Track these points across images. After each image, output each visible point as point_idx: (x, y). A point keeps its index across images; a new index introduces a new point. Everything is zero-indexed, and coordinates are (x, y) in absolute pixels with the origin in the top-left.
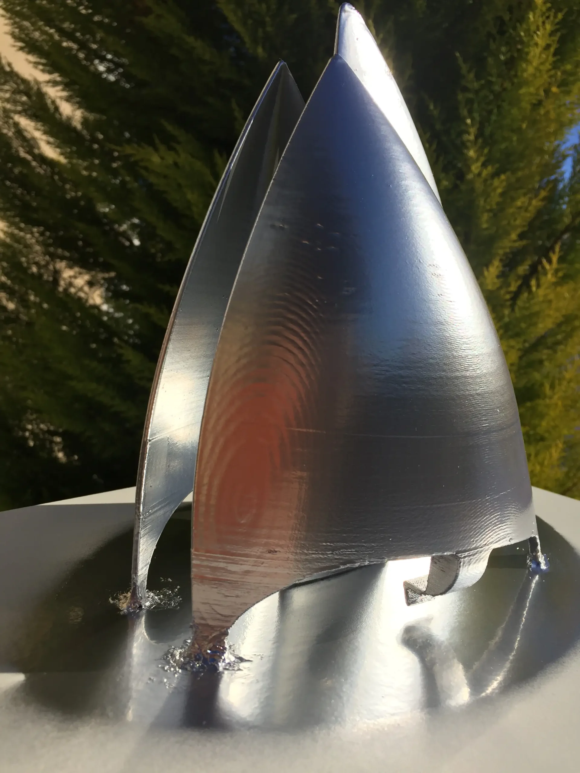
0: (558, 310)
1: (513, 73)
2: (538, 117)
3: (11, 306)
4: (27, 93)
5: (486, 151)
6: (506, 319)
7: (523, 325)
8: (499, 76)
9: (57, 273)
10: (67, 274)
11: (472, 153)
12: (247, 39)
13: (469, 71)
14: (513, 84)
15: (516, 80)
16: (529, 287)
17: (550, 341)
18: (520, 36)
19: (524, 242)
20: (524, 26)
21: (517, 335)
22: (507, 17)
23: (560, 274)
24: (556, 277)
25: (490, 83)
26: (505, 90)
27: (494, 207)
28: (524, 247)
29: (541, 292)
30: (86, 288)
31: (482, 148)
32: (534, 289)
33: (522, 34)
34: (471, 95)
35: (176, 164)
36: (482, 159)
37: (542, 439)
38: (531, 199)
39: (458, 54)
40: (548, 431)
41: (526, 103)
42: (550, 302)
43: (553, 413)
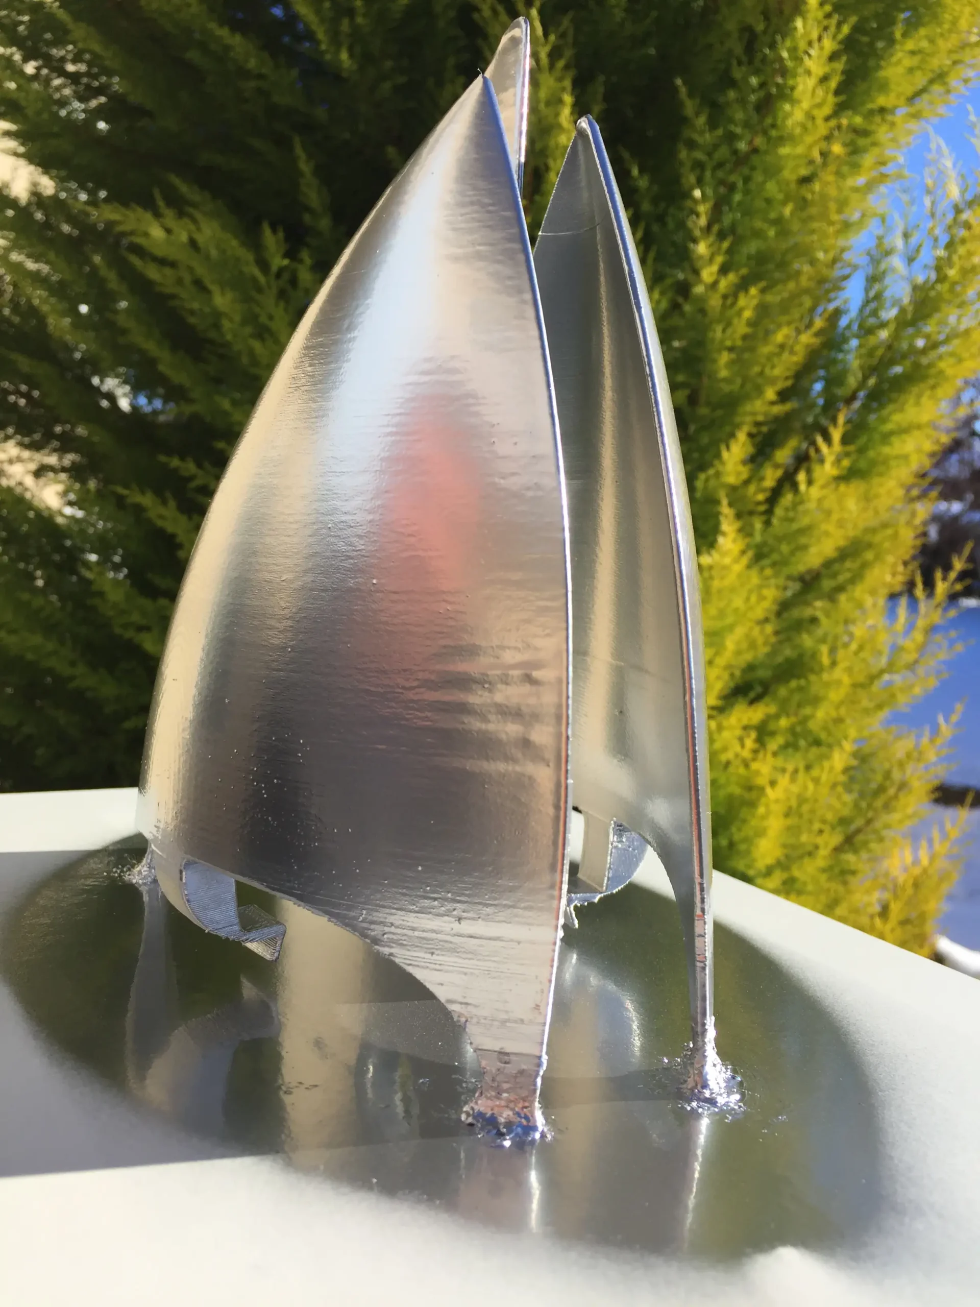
0: (841, 525)
1: (769, 121)
2: (809, 196)
6: (758, 538)
8: (747, 125)
11: (702, 249)
12: (321, 35)
13: (698, 112)
14: (769, 139)
15: (774, 133)
16: (795, 486)
17: (827, 584)
18: (781, 59)
20: (788, 43)
22: (760, 27)
23: (846, 463)
24: (838, 467)
25: (732, 136)
26: (755, 151)
28: (789, 415)
31: (721, 236)
32: (803, 487)
33: (785, 54)
34: (699, 155)
35: (193, 243)
36: (719, 259)
37: (817, 743)
40: (826, 728)
41: (790, 174)
42: (828, 513)
43: (835, 696)
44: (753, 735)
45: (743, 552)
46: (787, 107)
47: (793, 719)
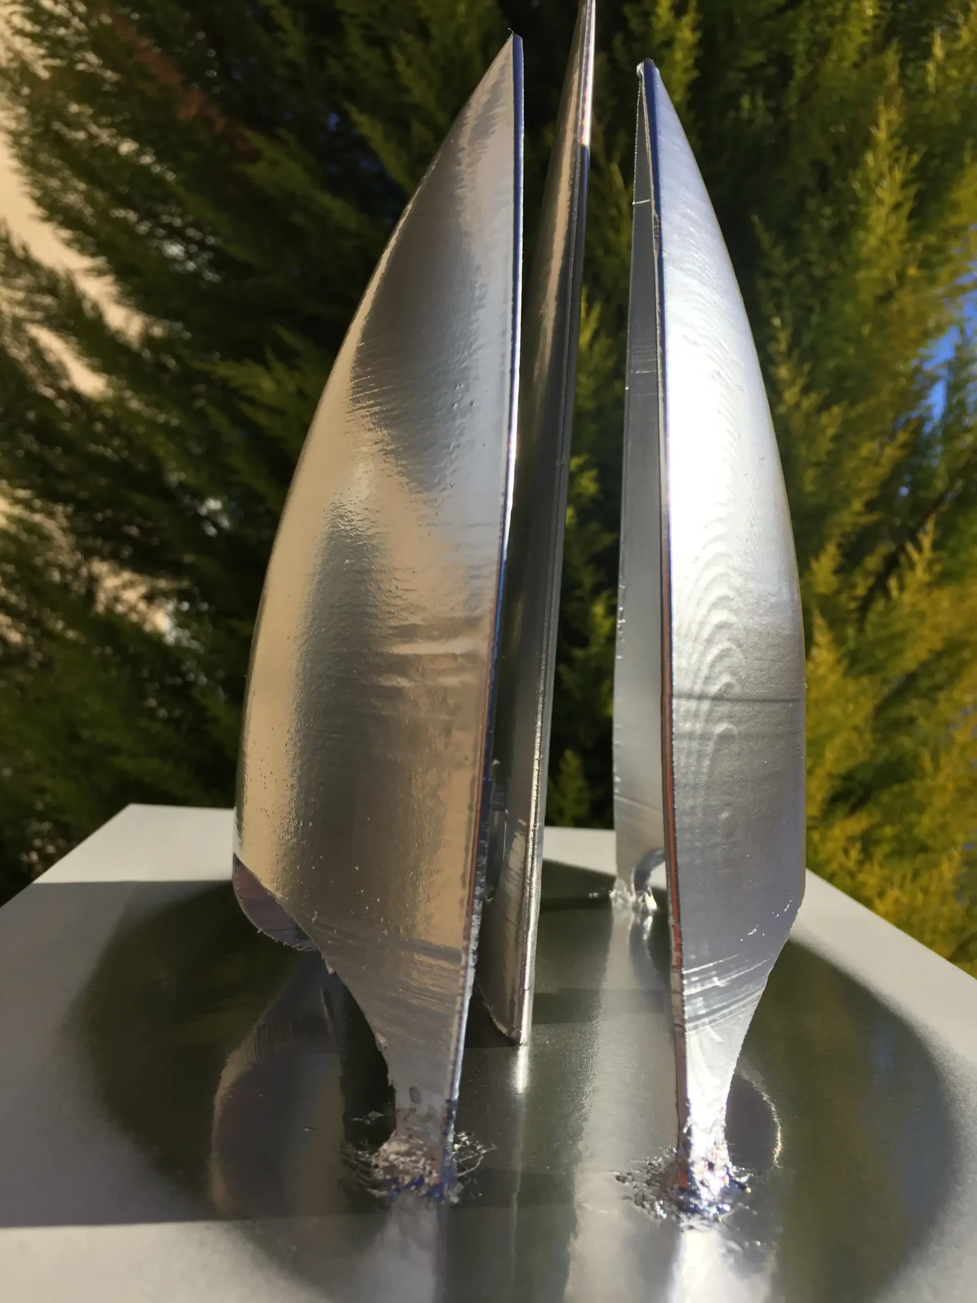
0: (936, 628)
1: (843, 247)
2: (887, 316)
3: (15, 637)
4: (52, 290)
5: (807, 367)
6: (851, 645)
7: (880, 654)
8: (822, 252)
9: (93, 581)
10: (110, 582)
11: (783, 373)
13: (774, 245)
14: (845, 265)
15: (849, 259)
16: (886, 592)
17: (924, 683)
18: (853, 190)
19: (874, 517)
20: (860, 174)
21: (871, 671)
22: (831, 161)
23: (937, 568)
24: (930, 573)
25: (807, 264)
26: (832, 276)
27: (824, 458)
28: (876, 525)
29: (907, 598)
30: (142, 606)
31: (801, 361)
32: (895, 593)
33: (857, 186)
34: (777, 283)
35: (300, 393)
36: (801, 382)
37: (923, 848)
38: (882, 446)
39: (755, 219)
40: (932, 834)
41: (866, 296)
42: (922, 616)
43: (939, 802)
44: (858, 846)
45: (839, 661)
46: (861, 234)
47: (898, 828)
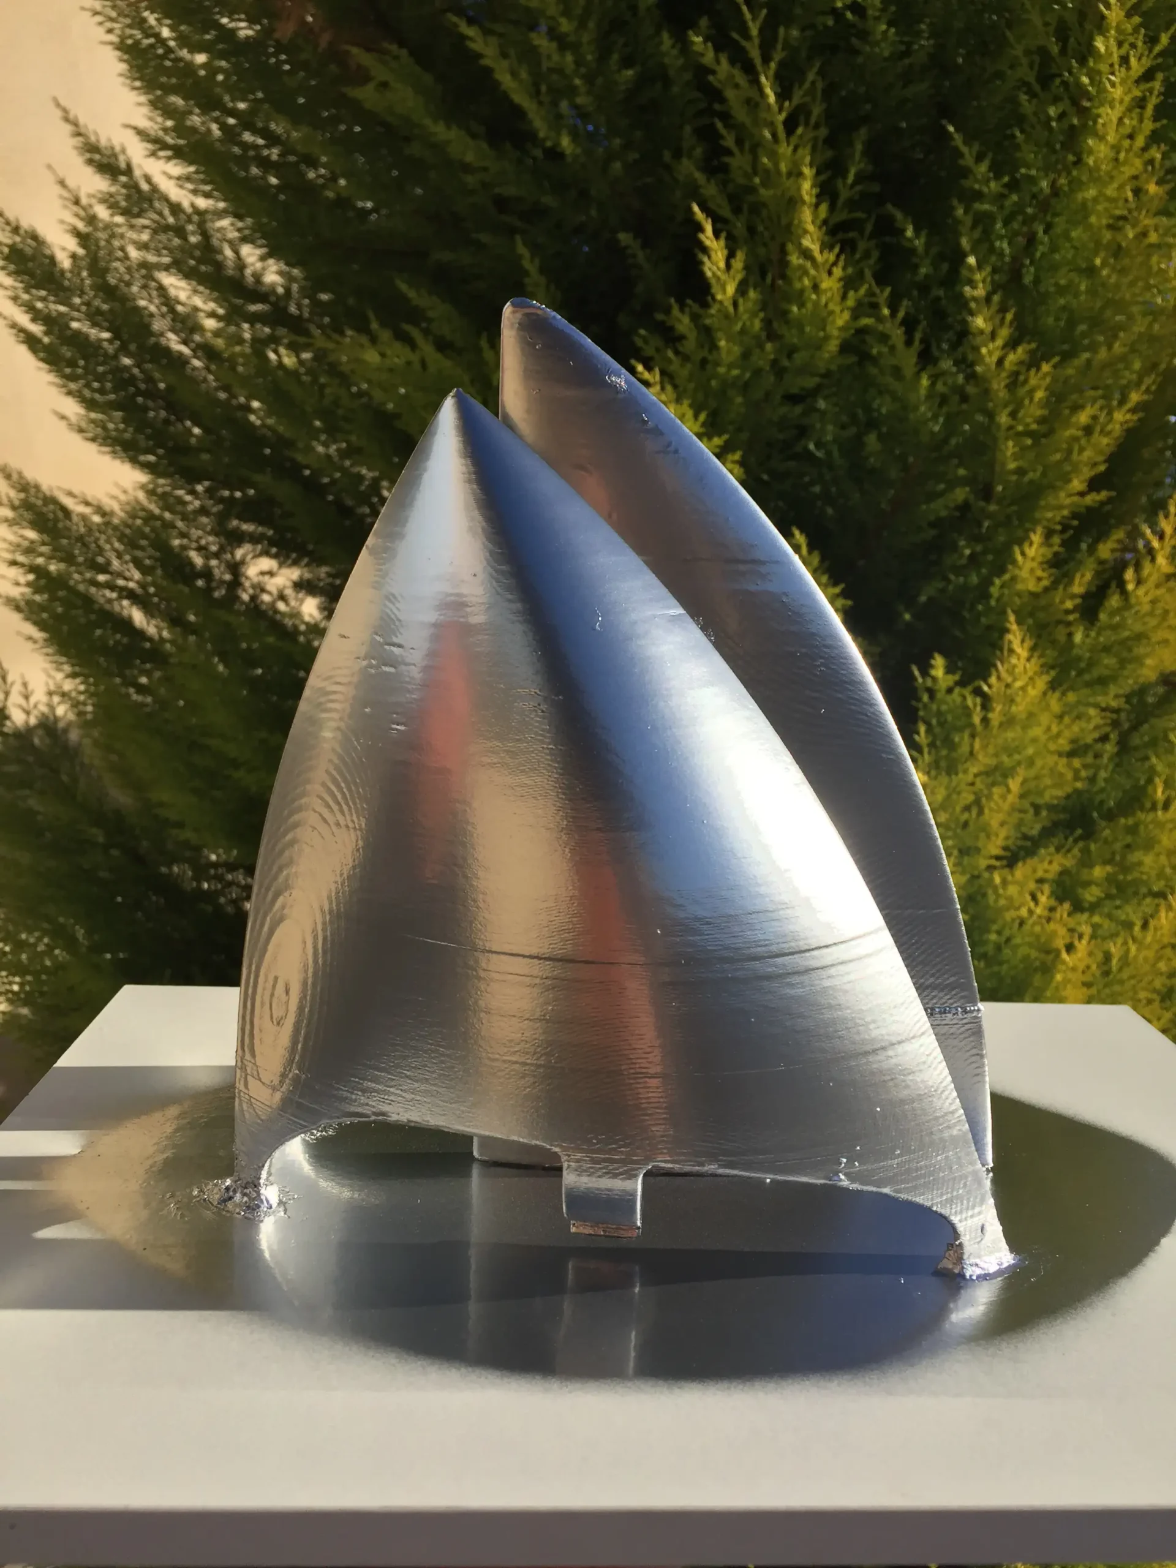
1: (1072, 157)
2: (1123, 244)
4: (180, 232)
5: (1010, 315)
7: (1111, 662)
8: (1044, 166)
9: (237, 568)
10: (256, 567)
11: (979, 322)
13: (979, 158)
14: (1072, 180)
15: (1077, 173)
16: (1121, 585)
18: (1080, 84)
19: (1105, 496)
20: (1088, 66)
21: (1102, 683)
26: (1058, 193)
28: (1103, 505)
31: (1003, 310)
32: (1130, 587)
33: (1085, 80)
34: (984, 207)
36: (1004, 333)
38: (1110, 409)
42: (1164, 618)
46: (1090, 141)
47: (1113, 868)
